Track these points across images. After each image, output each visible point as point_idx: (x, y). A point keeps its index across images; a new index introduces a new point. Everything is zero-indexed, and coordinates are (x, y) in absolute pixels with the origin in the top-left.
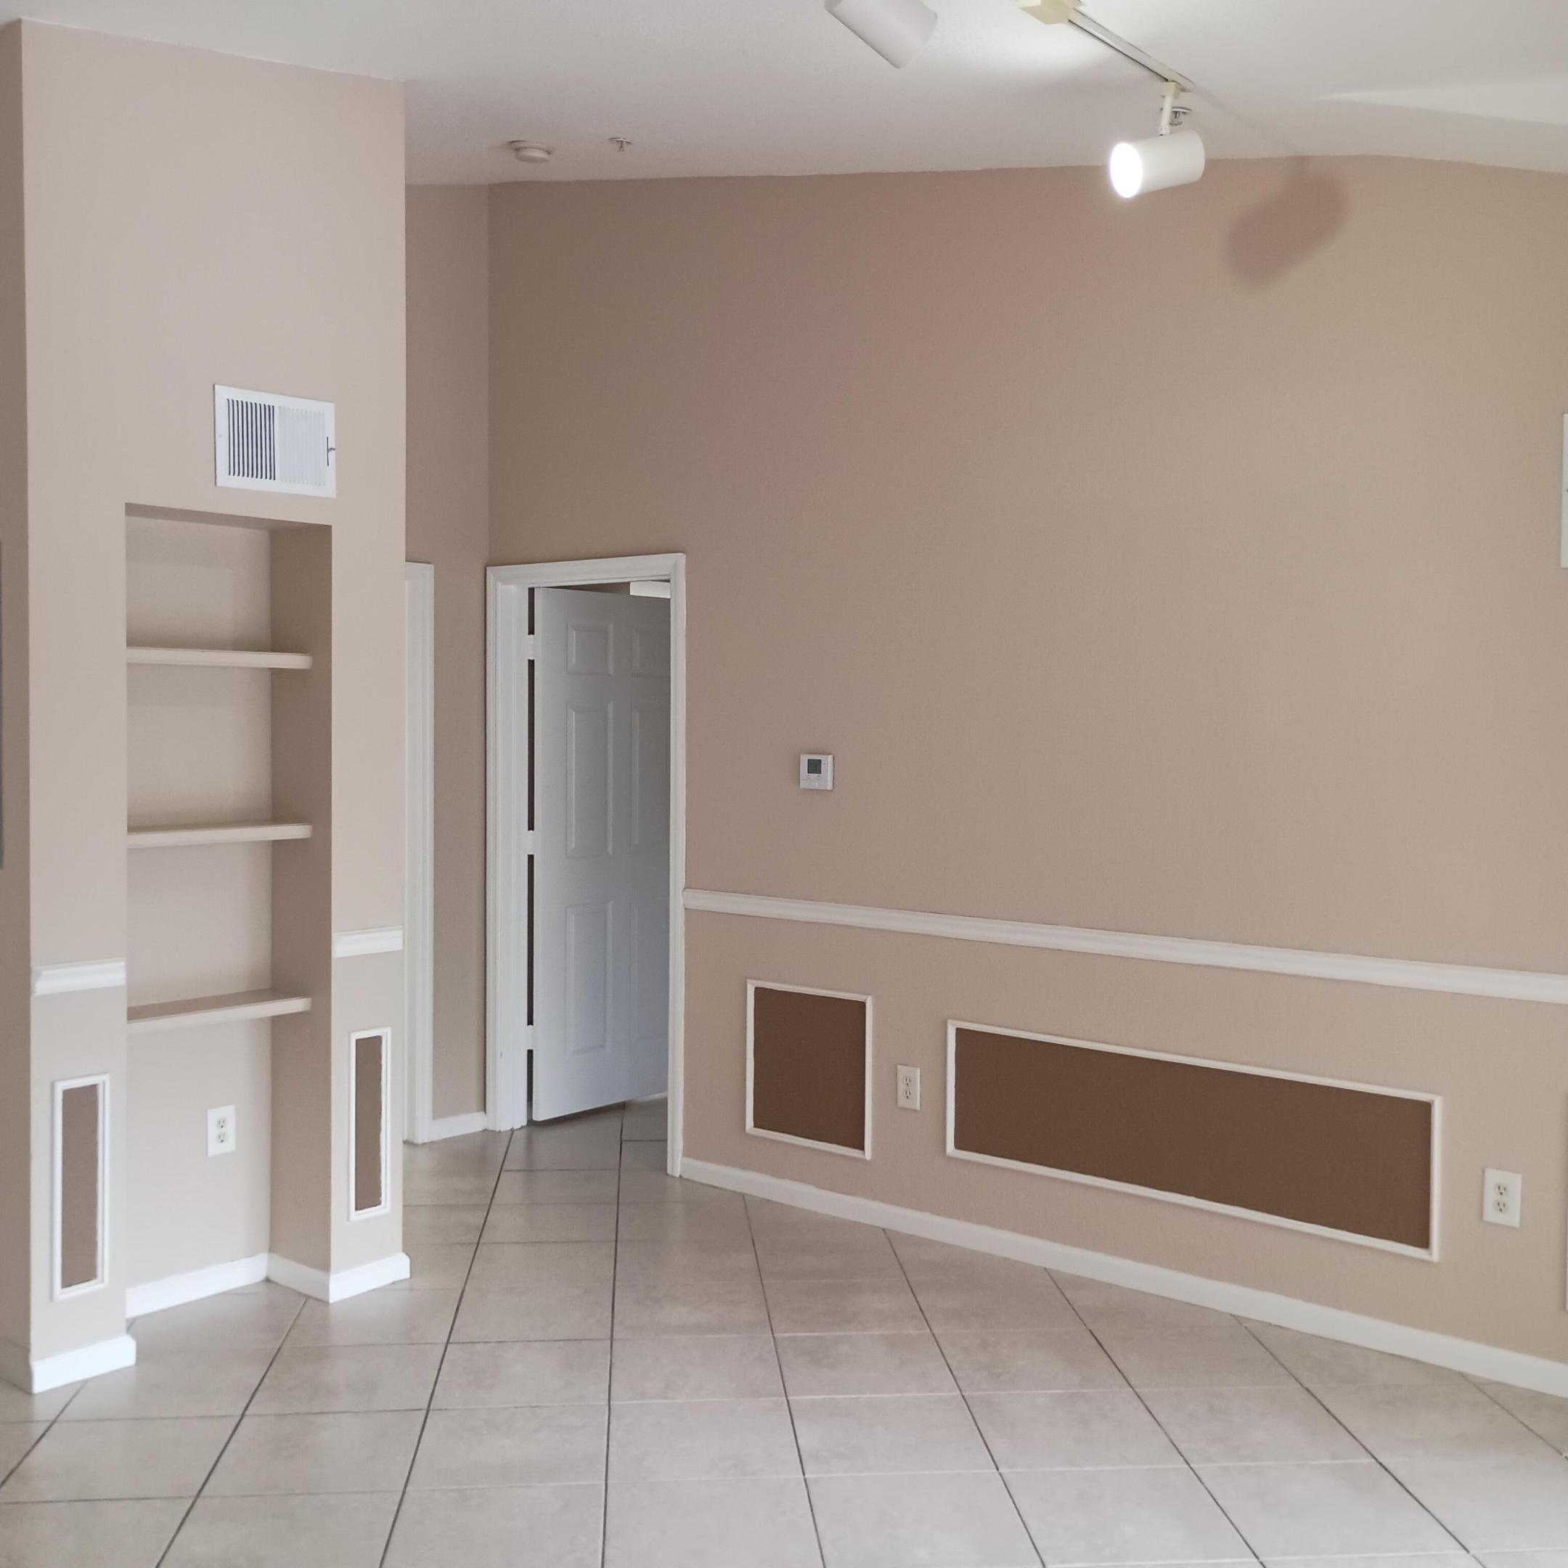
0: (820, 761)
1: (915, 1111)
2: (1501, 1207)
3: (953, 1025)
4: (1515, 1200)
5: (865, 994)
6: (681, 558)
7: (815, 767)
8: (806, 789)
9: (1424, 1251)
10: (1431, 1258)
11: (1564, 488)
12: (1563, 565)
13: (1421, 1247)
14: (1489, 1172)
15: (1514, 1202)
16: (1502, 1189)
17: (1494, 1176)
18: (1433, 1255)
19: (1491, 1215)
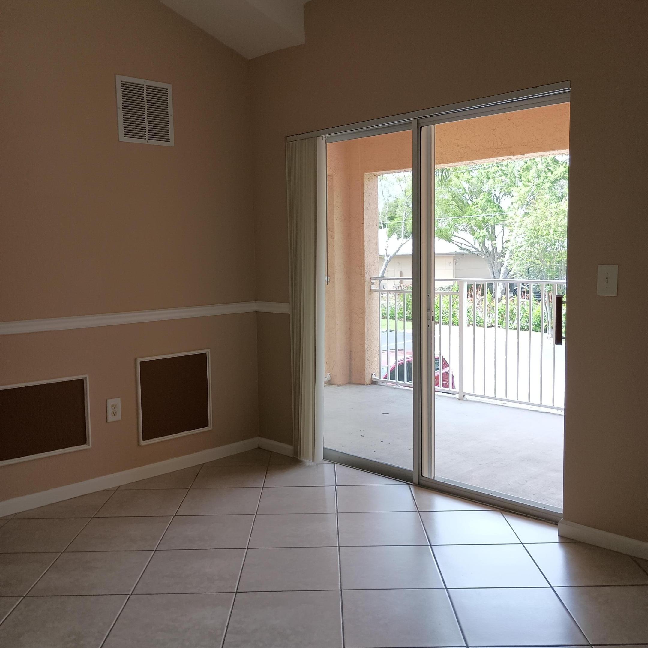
9: (85, 445)
10: (88, 447)
11: (118, 107)
12: (120, 140)
13: (83, 444)
14: (109, 401)
15: (119, 410)
16: (114, 406)
17: (110, 402)
18: (89, 445)
19: (111, 418)
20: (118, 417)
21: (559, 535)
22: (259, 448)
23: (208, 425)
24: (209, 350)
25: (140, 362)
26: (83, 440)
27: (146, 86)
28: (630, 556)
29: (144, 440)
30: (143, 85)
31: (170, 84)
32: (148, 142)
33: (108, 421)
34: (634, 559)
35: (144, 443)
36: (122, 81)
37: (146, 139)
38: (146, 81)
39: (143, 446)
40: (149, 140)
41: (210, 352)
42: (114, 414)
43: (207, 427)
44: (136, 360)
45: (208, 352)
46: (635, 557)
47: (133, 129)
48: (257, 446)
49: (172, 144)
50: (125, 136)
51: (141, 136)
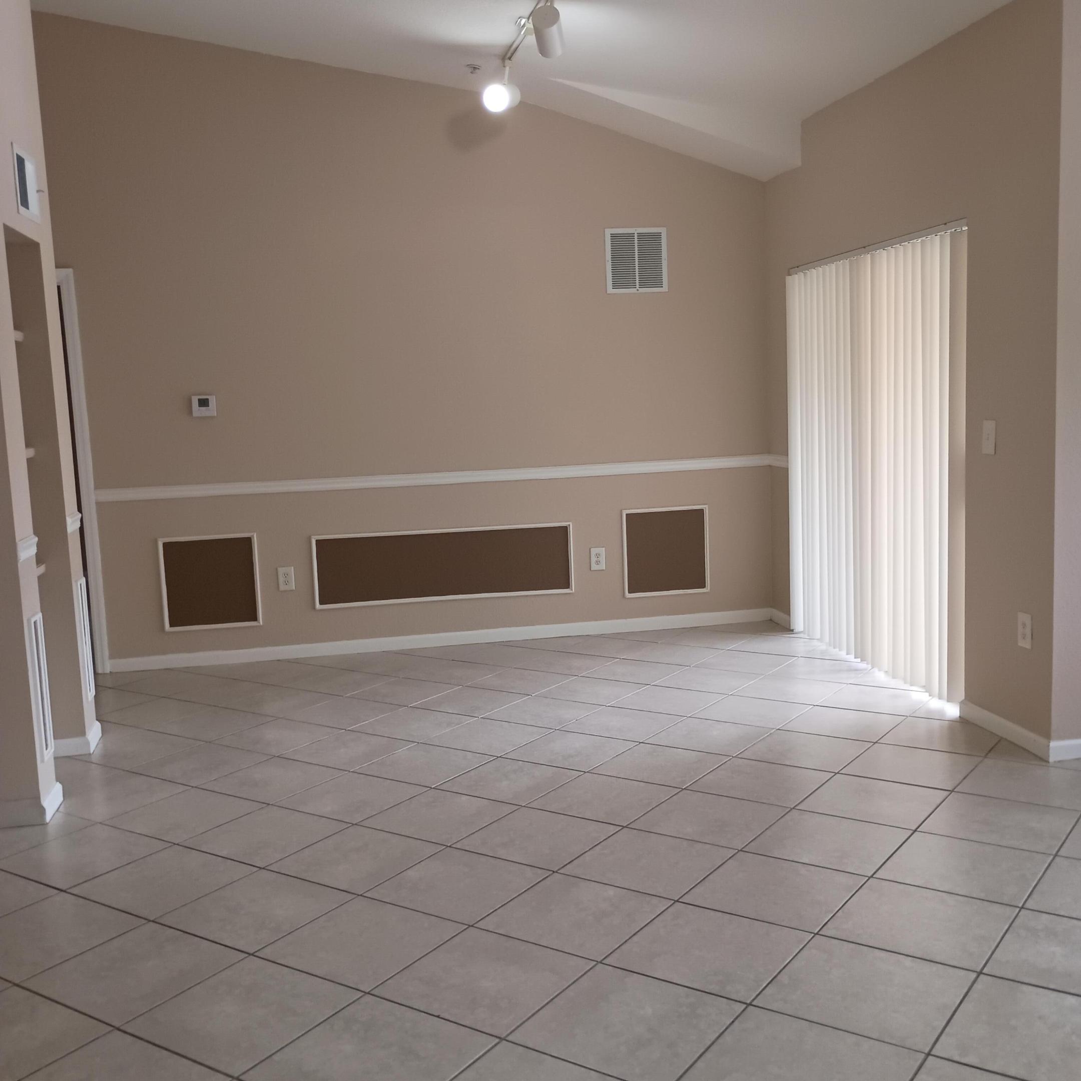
0: (208, 399)
1: (294, 590)
2: (598, 563)
3: (314, 538)
4: (603, 559)
5: (253, 532)
6: (71, 270)
7: (204, 403)
8: (198, 417)
9: (567, 590)
10: (571, 592)
11: (606, 259)
12: (608, 293)
13: (566, 588)
14: (592, 549)
16: (598, 555)
17: (594, 551)
18: (572, 590)
19: (594, 567)
20: (603, 566)
22: (771, 620)
23: (705, 586)
25: (626, 514)
26: (566, 585)
27: (638, 233)
29: (629, 593)
30: (633, 234)
31: (664, 227)
33: (592, 569)
35: (629, 596)
36: (611, 234)
37: (636, 288)
38: (638, 229)
39: (629, 598)
40: (639, 289)
41: (707, 508)
43: (704, 588)
44: (621, 511)
45: (705, 508)
47: (622, 279)
48: (769, 619)
49: (665, 288)
50: (613, 288)
51: (630, 284)
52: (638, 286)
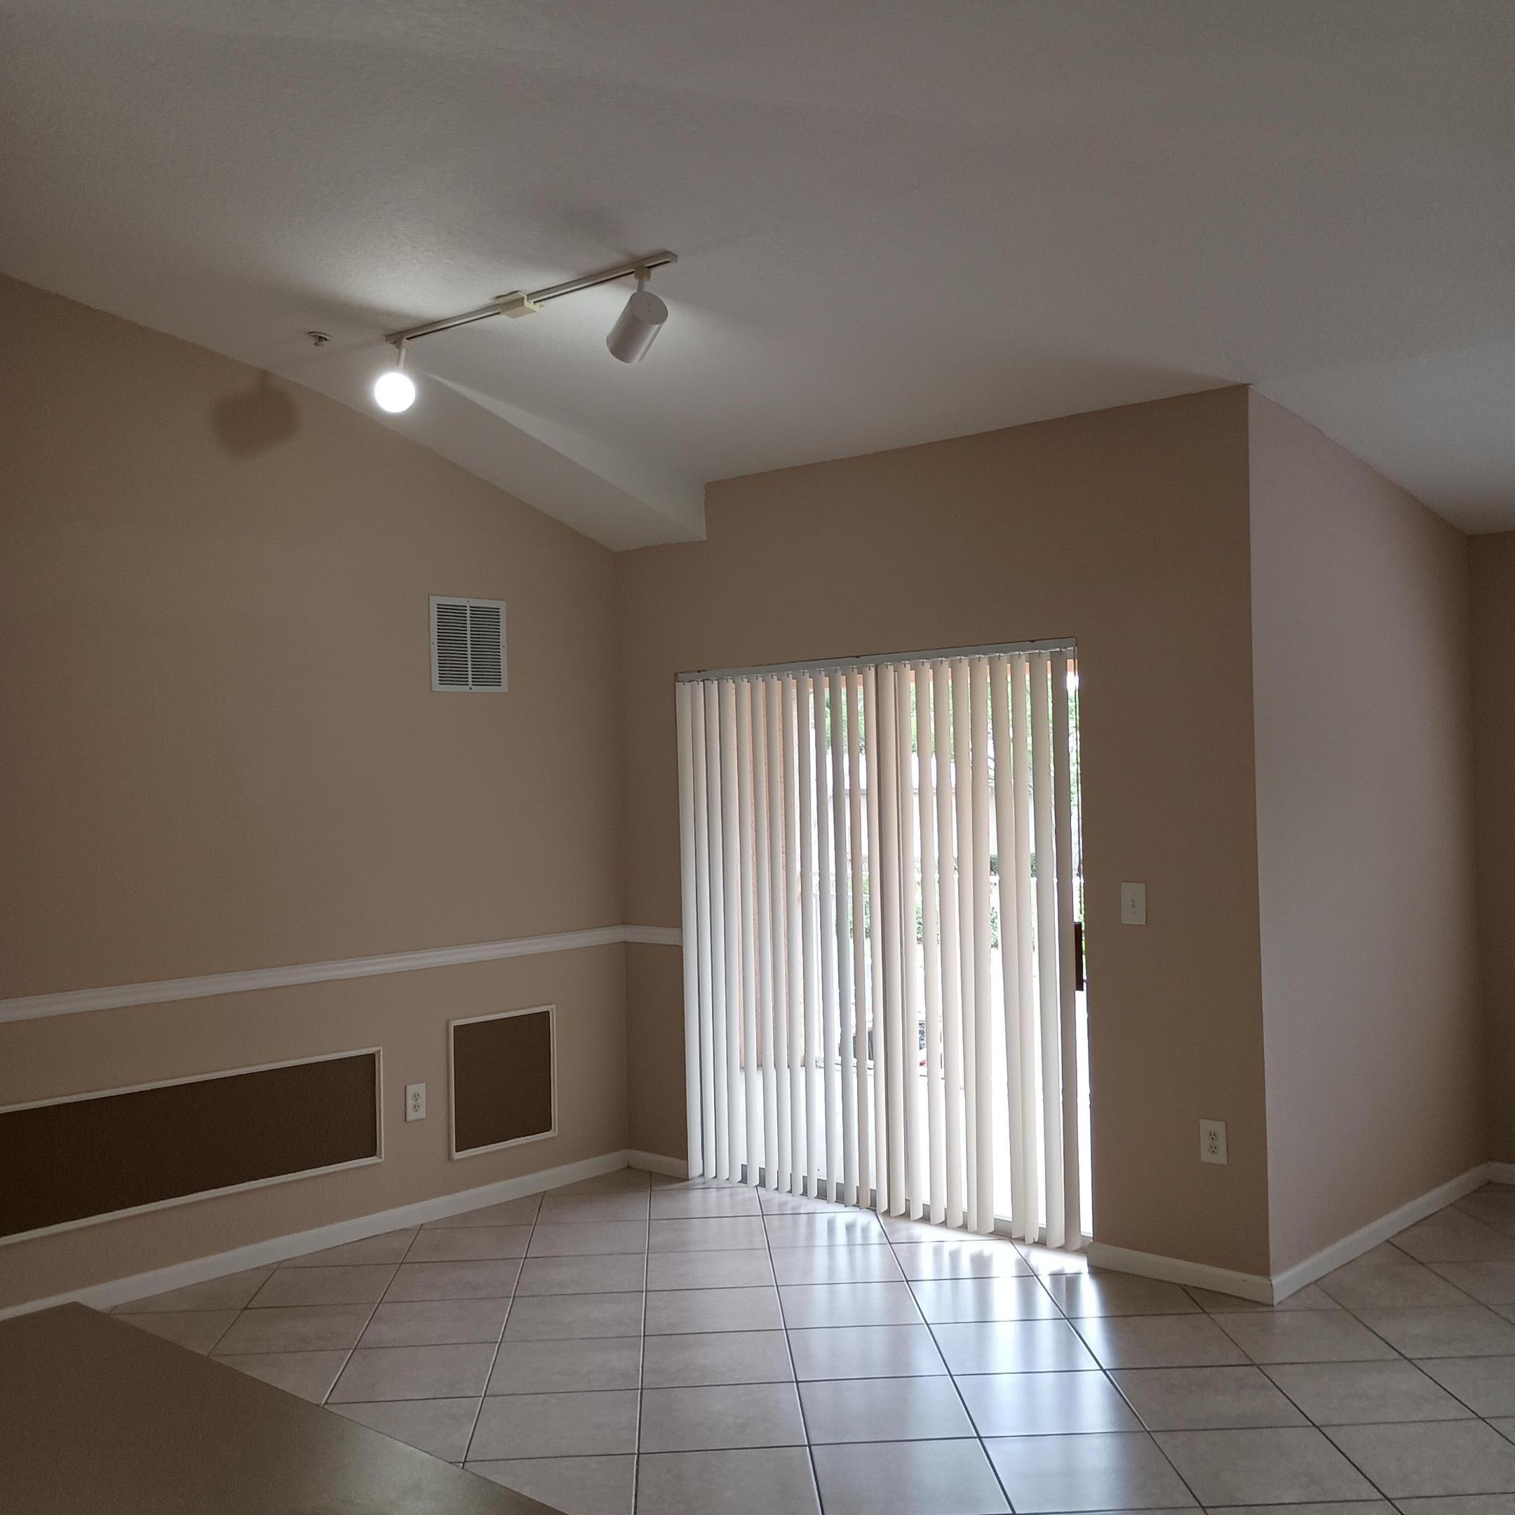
9: (374, 1158)
10: (380, 1160)
11: (432, 641)
12: (433, 690)
13: (372, 1156)
14: (409, 1087)
15: (422, 1102)
16: (416, 1096)
17: (412, 1089)
18: (381, 1157)
19: (412, 1116)
20: (422, 1114)
21: (1088, 1265)
22: (629, 1167)
23: (551, 1128)
24: (553, 1006)
25: (454, 1027)
26: (372, 1151)
27: (471, 607)
28: (1180, 1285)
29: (457, 1151)
30: (466, 607)
31: (503, 600)
32: (471, 689)
33: (409, 1118)
34: (1184, 1288)
35: (457, 1156)
36: (438, 605)
37: (468, 685)
38: (471, 600)
39: (457, 1160)
40: (473, 687)
41: (555, 1010)
42: (416, 1108)
43: (549, 1131)
44: (448, 1023)
45: (552, 1009)
46: (1185, 1285)
47: (451, 672)
48: (626, 1165)
49: (504, 688)
50: (440, 684)
51: (462, 681)
52: (470, 683)
